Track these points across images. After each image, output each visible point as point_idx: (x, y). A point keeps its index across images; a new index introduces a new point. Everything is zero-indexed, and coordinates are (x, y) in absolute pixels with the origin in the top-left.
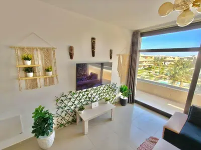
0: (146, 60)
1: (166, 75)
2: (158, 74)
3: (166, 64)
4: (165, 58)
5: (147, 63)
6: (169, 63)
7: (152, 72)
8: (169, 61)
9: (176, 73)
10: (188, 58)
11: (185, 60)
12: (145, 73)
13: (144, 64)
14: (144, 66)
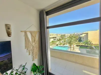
0: (58, 36)
1: (67, 42)
2: (63, 42)
3: (66, 37)
4: (65, 35)
5: (58, 37)
6: (67, 37)
7: (61, 42)
8: (66, 36)
9: (71, 41)
10: (73, 34)
11: (72, 35)
12: (58, 42)
13: (57, 38)
14: (57, 39)
